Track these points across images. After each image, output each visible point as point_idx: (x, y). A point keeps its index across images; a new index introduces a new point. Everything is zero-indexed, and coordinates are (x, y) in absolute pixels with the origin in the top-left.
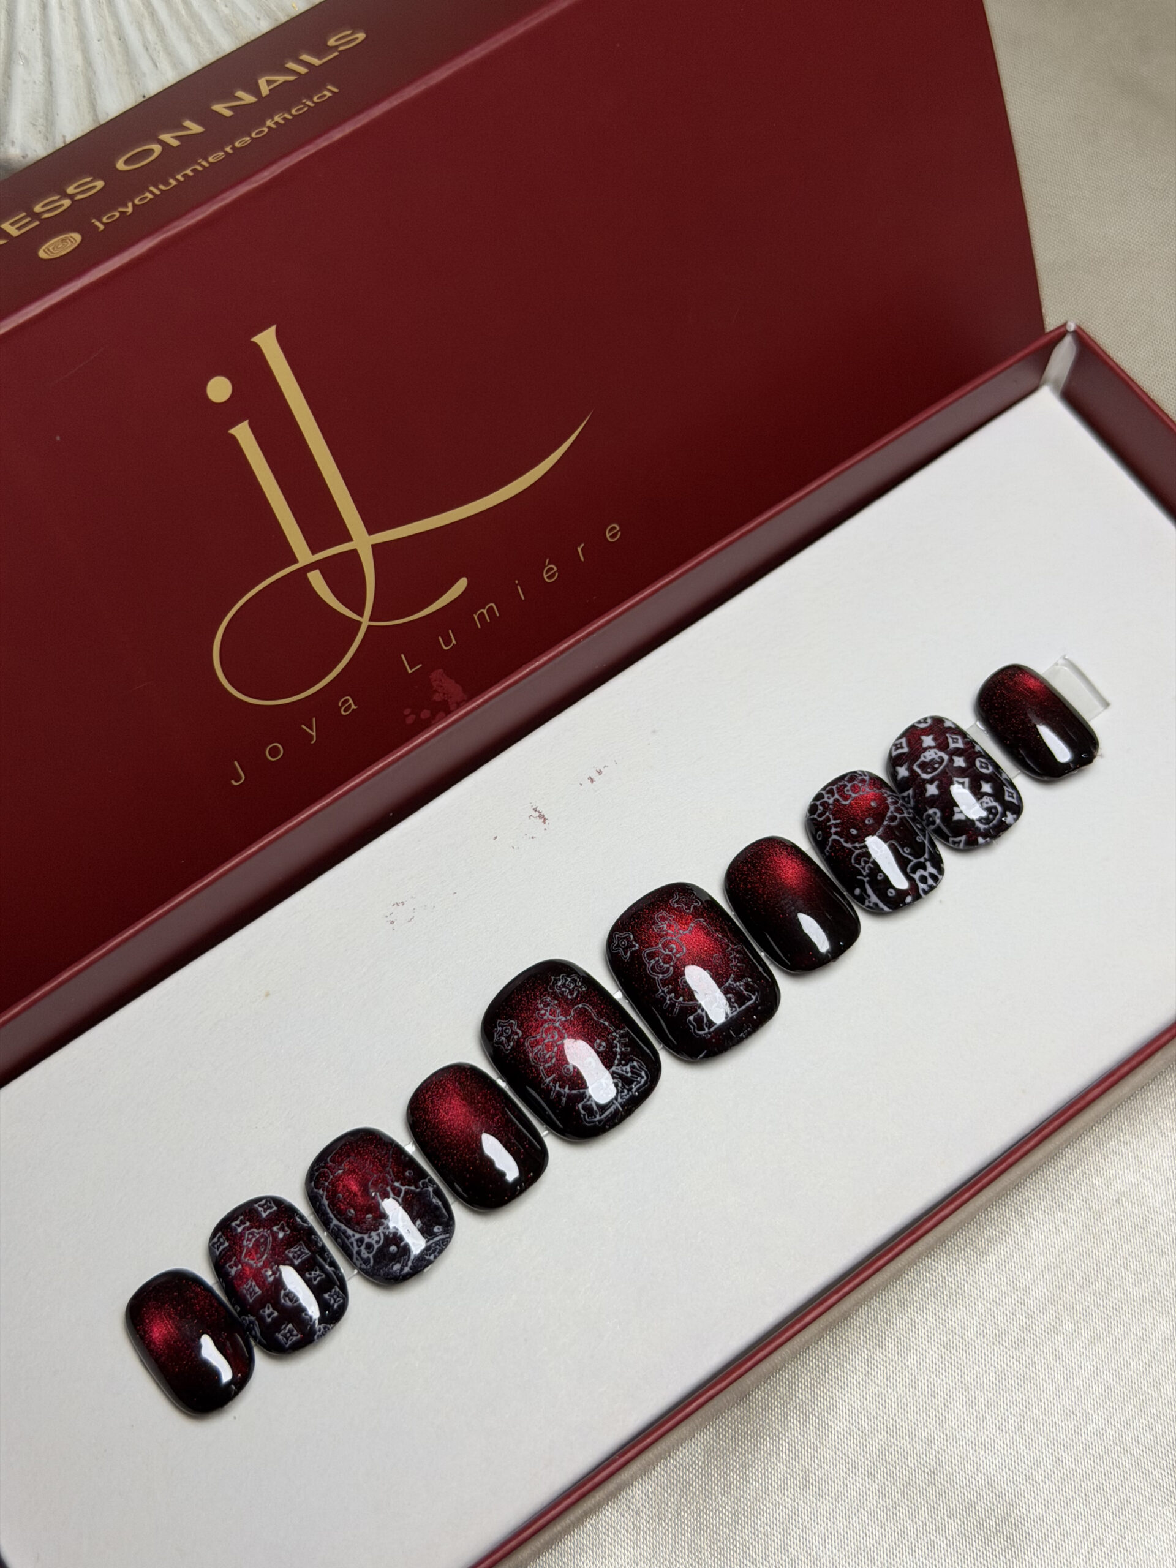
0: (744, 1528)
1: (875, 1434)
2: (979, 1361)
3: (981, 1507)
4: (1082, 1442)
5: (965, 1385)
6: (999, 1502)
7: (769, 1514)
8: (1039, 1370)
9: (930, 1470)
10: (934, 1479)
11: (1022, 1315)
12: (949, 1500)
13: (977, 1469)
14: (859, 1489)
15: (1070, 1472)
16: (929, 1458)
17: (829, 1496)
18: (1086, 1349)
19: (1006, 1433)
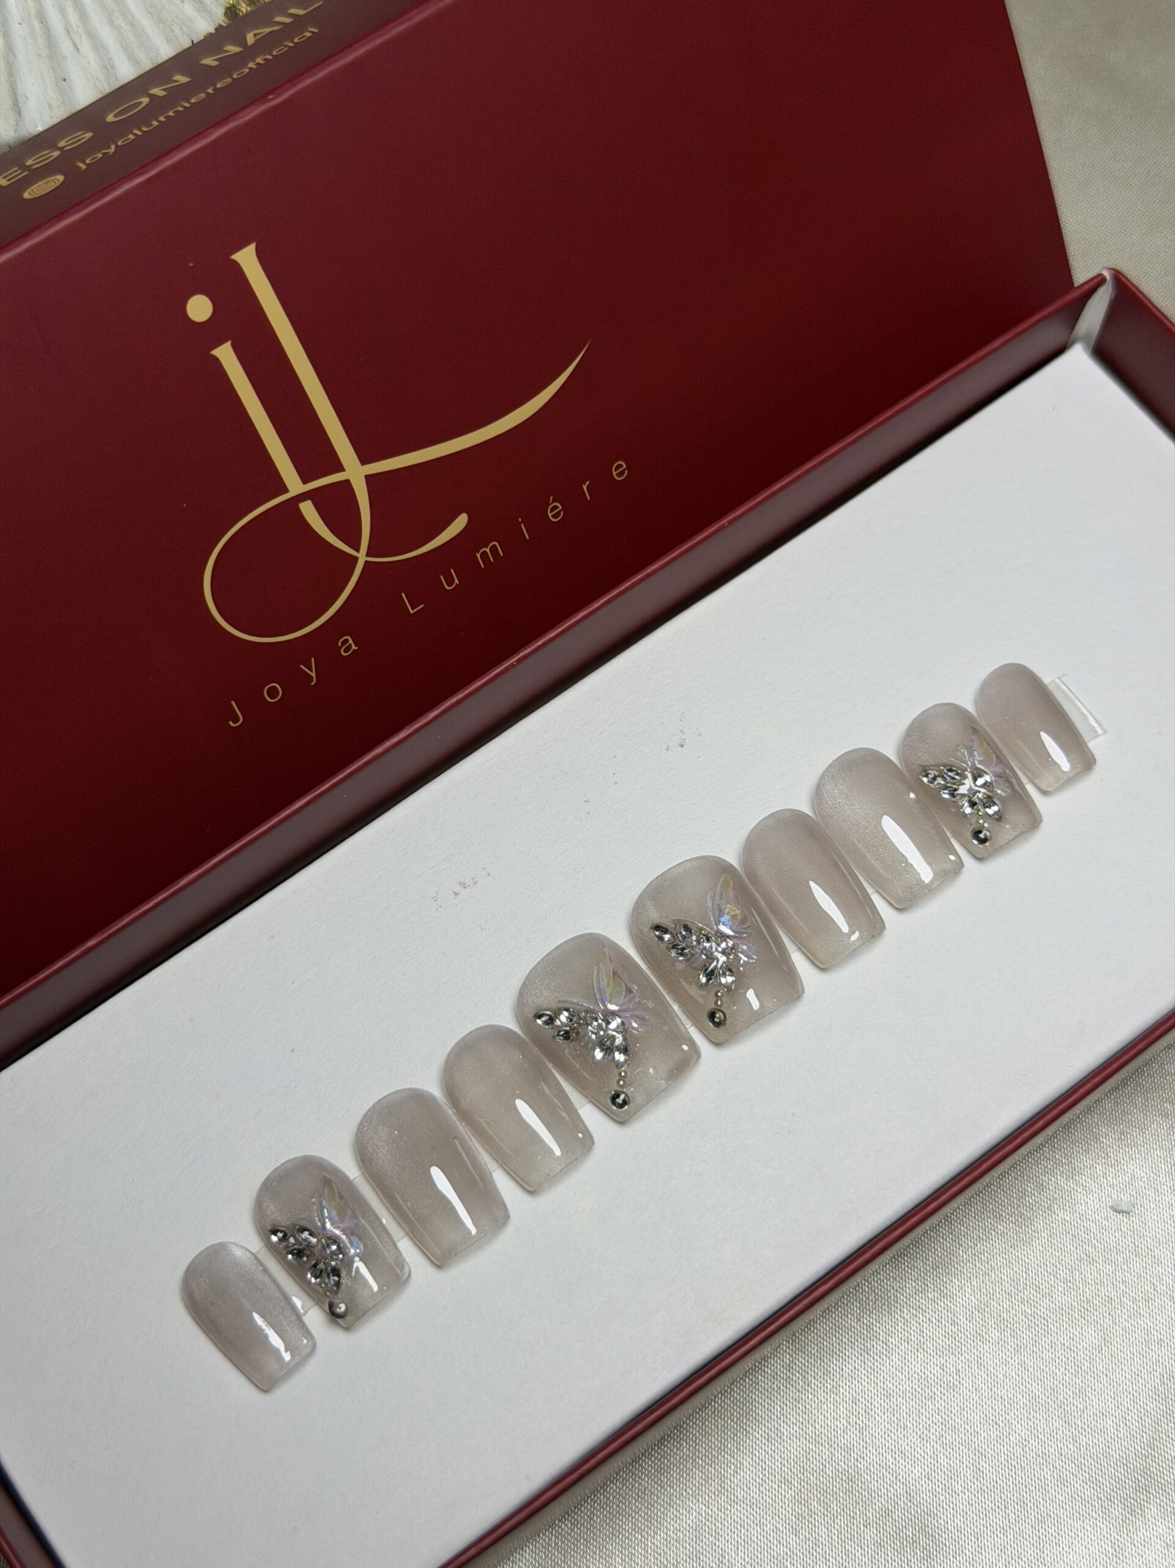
0: (657, 1534)
1: (793, 1440)
2: (902, 1368)
3: (898, 1516)
4: (1004, 1453)
5: (887, 1392)
6: (917, 1512)
7: (682, 1520)
8: (963, 1379)
9: (848, 1478)
10: (852, 1487)
11: (948, 1322)
12: (866, 1509)
13: (896, 1478)
14: (775, 1496)
15: (990, 1483)
16: (848, 1466)
17: (743, 1502)
18: (1012, 1358)
19: (927, 1442)
